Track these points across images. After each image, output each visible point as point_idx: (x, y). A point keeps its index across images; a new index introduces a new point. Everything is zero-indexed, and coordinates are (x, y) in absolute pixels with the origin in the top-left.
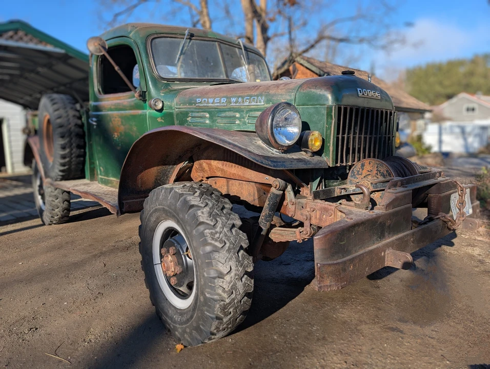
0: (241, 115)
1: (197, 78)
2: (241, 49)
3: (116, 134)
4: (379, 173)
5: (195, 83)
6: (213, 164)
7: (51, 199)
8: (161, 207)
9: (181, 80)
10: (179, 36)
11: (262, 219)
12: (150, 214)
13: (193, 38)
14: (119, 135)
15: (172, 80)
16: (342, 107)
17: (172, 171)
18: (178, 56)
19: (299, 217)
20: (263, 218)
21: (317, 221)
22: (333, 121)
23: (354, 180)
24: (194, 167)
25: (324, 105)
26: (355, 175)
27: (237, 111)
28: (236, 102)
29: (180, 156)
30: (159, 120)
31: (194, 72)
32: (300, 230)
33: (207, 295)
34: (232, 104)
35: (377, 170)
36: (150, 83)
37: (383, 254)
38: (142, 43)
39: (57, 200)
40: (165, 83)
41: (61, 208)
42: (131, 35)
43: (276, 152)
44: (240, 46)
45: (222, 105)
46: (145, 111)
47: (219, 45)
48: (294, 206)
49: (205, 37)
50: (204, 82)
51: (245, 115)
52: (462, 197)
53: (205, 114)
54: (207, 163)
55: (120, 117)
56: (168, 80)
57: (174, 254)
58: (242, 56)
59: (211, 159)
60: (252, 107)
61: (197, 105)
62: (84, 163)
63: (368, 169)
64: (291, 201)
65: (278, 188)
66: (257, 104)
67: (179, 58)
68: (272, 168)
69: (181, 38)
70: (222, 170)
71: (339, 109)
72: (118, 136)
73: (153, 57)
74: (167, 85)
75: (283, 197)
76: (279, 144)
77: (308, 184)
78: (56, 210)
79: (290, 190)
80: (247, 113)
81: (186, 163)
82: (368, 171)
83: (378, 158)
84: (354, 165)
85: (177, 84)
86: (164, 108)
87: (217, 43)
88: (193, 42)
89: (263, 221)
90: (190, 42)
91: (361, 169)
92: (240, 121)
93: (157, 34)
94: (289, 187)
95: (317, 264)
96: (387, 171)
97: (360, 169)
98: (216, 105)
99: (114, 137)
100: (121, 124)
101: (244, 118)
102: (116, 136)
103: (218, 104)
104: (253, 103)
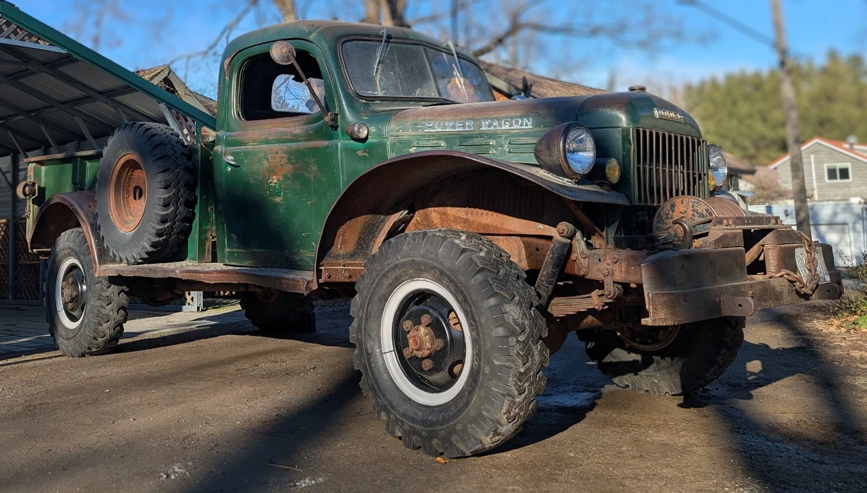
0: (497, 142)
1: (402, 96)
2: (453, 55)
3: (275, 177)
4: (696, 214)
5: (402, 103)
6: (449, 213)
7: (98, 303)
8: (406, 260)
9: (381, 99)
10: (375, 38)
11: (542, 281)
12: (384, 275)
13: (392, 40)
14: (281, 179)
15: (371, 99)
16: (641, 130)
17: (381, 226)
18: (376, 66)
19: (594, 274)
20: (543, 278)
21: (623, 276)
22: (632, 147)
23: (663, 226)
24: (413, 221)
25: (618, 127)
26: (663, 220)
27: (490, 138)
28: (490, 126)
29: (397, 203)
30: (360, 153)
31: (397, 88)
32: (597, 292)
33: (496, 363)
34: (483, 129)
35: (693, 210)
36: (343, 99)
37: (718, 300)
38: (329, 48)
39: (110, 306)
40: (364, 103)
41: (113, 322)
42: (311, 37)
43: (568, 181)
44: (451, 51)
45: (467, 129)
46: (334, 141)
47: (425, 50)
48: (587, 260)
49: (405, 39)
50: (411, 101)
51: (503, 143)
52: (811, 254)
53: (439, 142)
54: (439, 212)
55: (286, 152)
56: (366, 98)
57: (427, 326)
58: (453, 65)
59: (447, 206)
60: (514, 131)
61: (427, 130)
62: (187, 232)
63: (681, 210)
64: (582, 253)
65: (565, 233)
66: (521, 128)
67: (377, 69)
68: (570, 198)
69: (379, 41)
70: (466, 221)
71: (638, 131)
72: (279, 180)
73: (346, 68)
74: (366, 105)
75: (570, 249)
76: (573, 171)
77: (602, 231)
78: (105, 325)
79: (580, 238)
80: (506, 139)
81: (404, 213)
82: (681, 213)
83: (694, 195)
84: (660, 206)
85: (377, 104)
86: (369, 137)
87: (421, 47)
88: (391, 46)
89: (544, 283)
90: (387, 46)
91: (671, 212)
92: (496, 150)
93: (347, 36)
94: (578, 235)
95: (648, 293)
96: (707, 210)
97: (669, 211)
98: (457, 130)
99: (271, 182)
100: (287, 161)
101: (502, 146)
102: (275, 181)
103: (461, 129)
104: (515, 127)
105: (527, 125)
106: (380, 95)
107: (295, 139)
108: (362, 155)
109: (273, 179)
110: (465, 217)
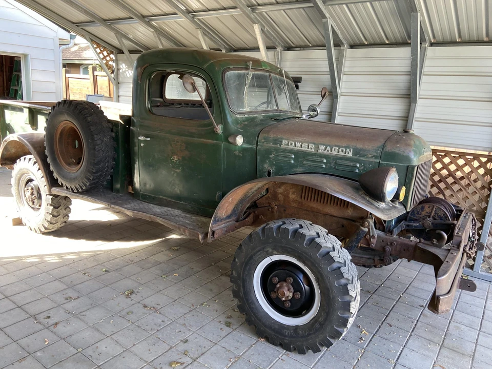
0: (328, 161)
3: (176, 157)
4: (436, 215)
6: (291, 197)
15: (243, 114)
16: (419, 166)
17: (247, 199)
21: (397, 253)
24: (266, 196)
26: (415, 214)
27: (323, 158)
28: (325, 150)
34: (320, 151)
35: (435, 213)
45: (309, 150)
46: (219, 142)
48: (375, 240)
51: (331, 162)
53: (290, 154)
54: (284, 195)
55: (185, 143)
60: (340, 156)
61: (283, 146)
63: (427, 211)
66: (345, 154)
70: (300, 203)
72: (179, 159)
79: (373, 227)
80: (333, 160)
82: (427, 213)
86: (244, 144)
92: (326, 166)
96: (444, 215)
97: (419, 210)
98: (303, 149)
99: (173, 159)
100: (184, 148)
101: (330, 164)
102: (176, 159)
103: (306, 149)
104: (341, 153)
105: (348, 153)
106: (247, 111)
107: (191, 135)
108: (237, 154)
109: (174, 158)
110: (300, 200)
